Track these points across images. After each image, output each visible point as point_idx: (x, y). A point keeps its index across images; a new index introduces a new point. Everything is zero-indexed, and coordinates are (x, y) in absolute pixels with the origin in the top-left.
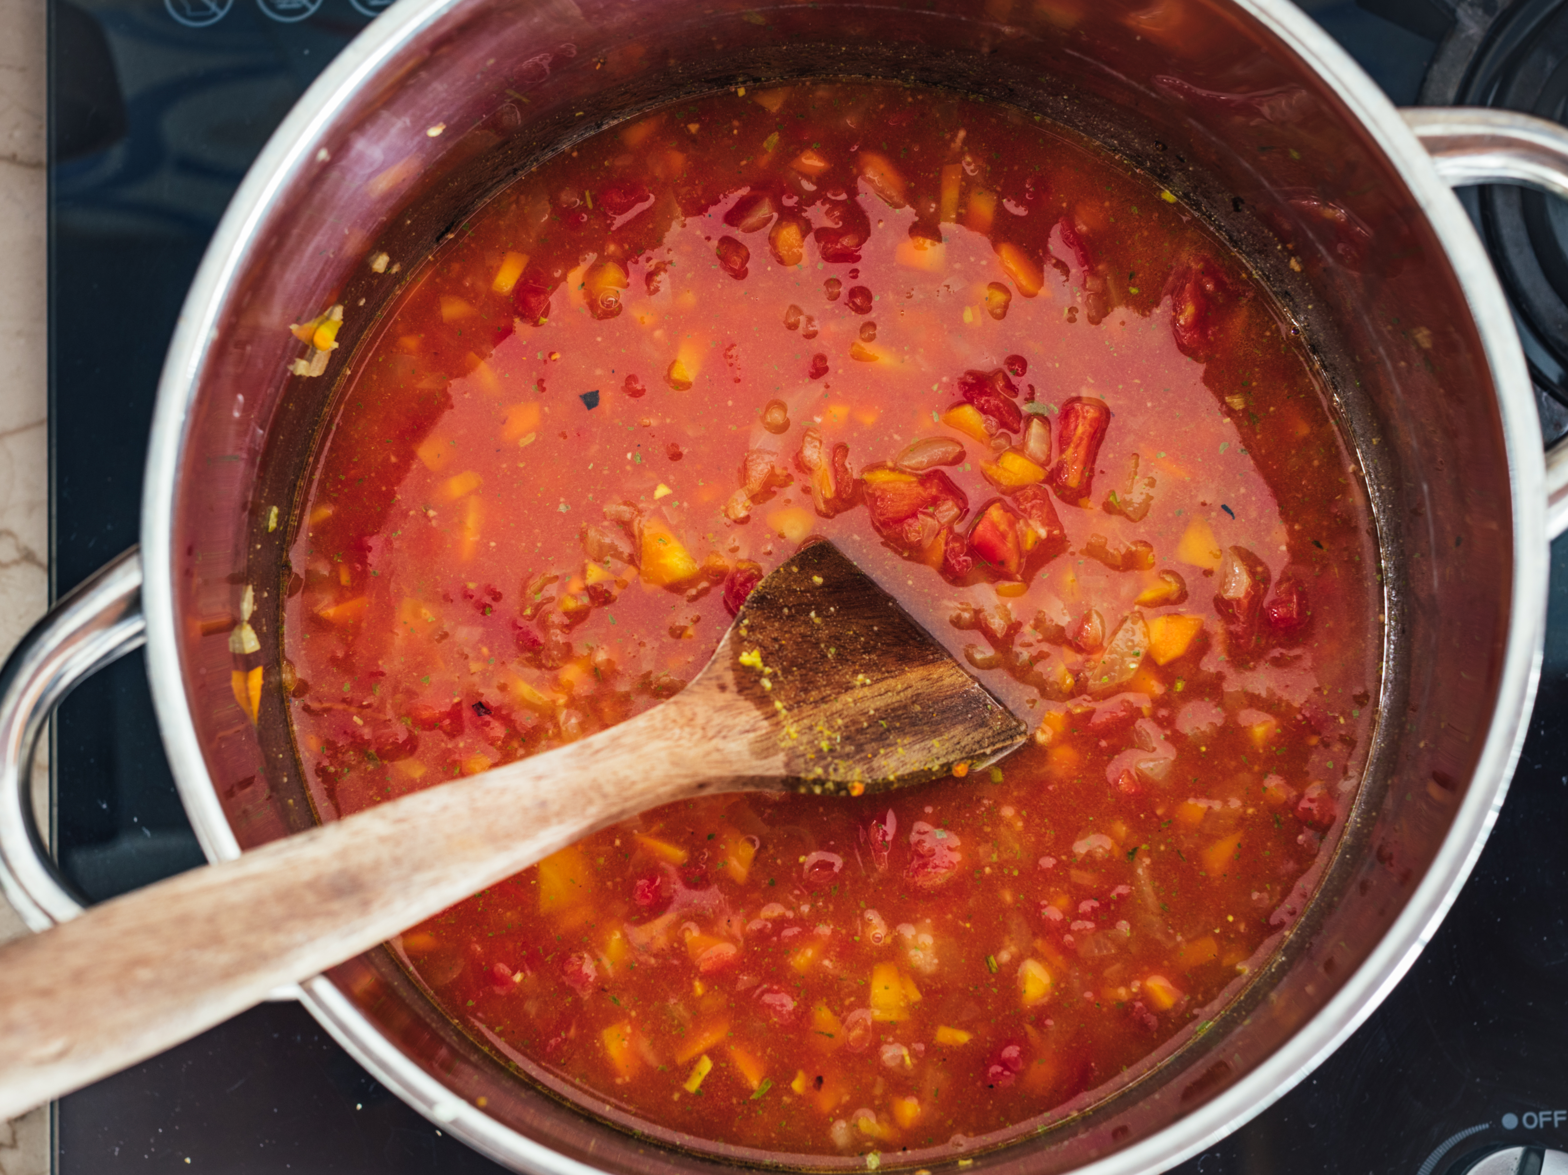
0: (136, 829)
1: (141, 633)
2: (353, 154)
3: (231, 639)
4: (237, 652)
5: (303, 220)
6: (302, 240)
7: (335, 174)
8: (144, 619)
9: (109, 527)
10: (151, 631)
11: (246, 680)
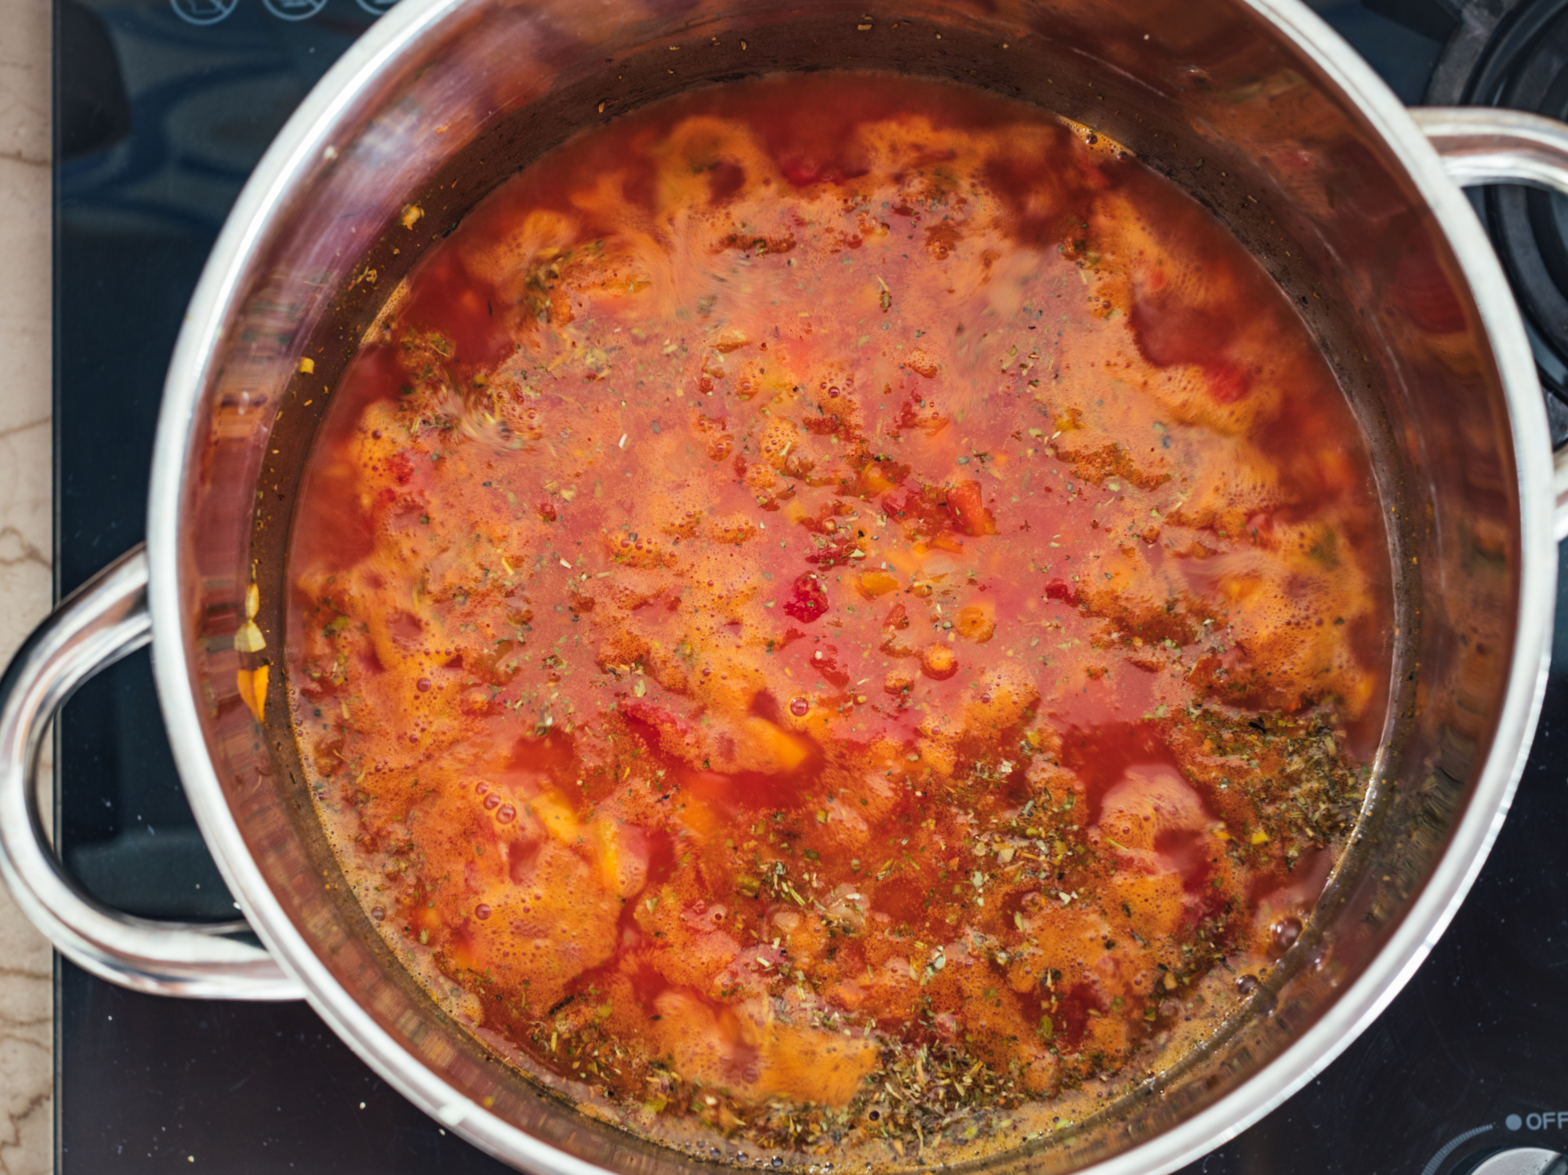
0: (143, 826)
1: (147, 631)
2: (360, 151)
3: (236, 637)
4: (243, 650)
5: (311, 217)
6: (310, 238)
7: (342, 173)
8: (151, 617)
9: (114, 525)
10: (157, 630)
11: (252, 680)
